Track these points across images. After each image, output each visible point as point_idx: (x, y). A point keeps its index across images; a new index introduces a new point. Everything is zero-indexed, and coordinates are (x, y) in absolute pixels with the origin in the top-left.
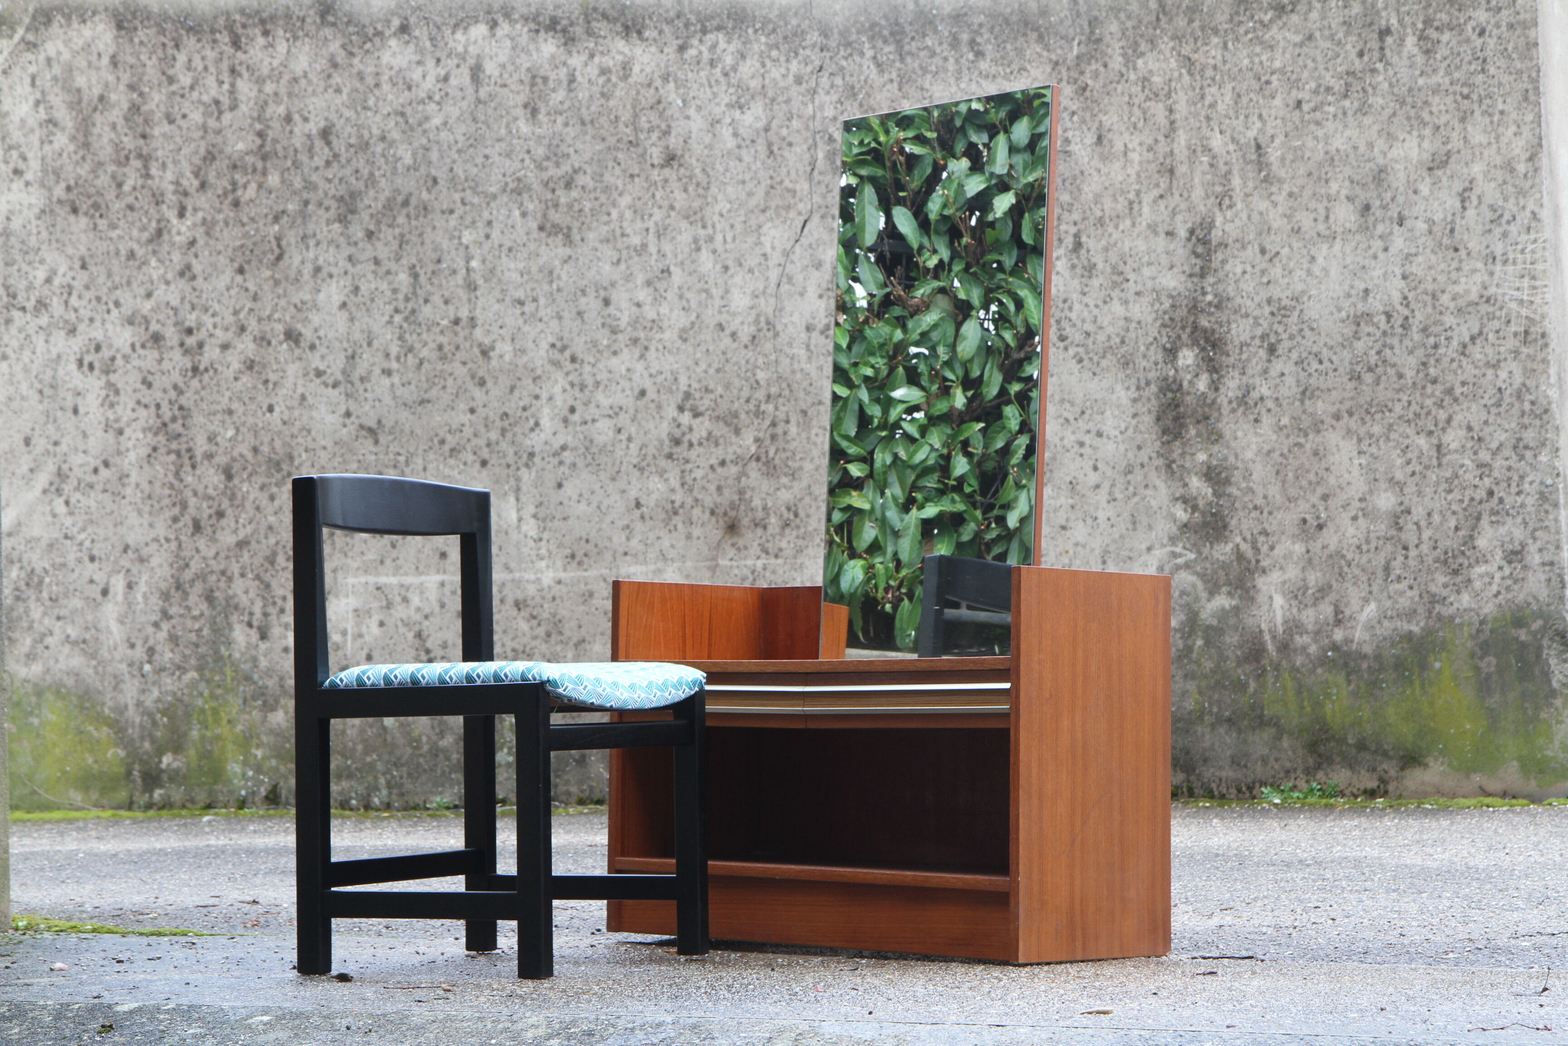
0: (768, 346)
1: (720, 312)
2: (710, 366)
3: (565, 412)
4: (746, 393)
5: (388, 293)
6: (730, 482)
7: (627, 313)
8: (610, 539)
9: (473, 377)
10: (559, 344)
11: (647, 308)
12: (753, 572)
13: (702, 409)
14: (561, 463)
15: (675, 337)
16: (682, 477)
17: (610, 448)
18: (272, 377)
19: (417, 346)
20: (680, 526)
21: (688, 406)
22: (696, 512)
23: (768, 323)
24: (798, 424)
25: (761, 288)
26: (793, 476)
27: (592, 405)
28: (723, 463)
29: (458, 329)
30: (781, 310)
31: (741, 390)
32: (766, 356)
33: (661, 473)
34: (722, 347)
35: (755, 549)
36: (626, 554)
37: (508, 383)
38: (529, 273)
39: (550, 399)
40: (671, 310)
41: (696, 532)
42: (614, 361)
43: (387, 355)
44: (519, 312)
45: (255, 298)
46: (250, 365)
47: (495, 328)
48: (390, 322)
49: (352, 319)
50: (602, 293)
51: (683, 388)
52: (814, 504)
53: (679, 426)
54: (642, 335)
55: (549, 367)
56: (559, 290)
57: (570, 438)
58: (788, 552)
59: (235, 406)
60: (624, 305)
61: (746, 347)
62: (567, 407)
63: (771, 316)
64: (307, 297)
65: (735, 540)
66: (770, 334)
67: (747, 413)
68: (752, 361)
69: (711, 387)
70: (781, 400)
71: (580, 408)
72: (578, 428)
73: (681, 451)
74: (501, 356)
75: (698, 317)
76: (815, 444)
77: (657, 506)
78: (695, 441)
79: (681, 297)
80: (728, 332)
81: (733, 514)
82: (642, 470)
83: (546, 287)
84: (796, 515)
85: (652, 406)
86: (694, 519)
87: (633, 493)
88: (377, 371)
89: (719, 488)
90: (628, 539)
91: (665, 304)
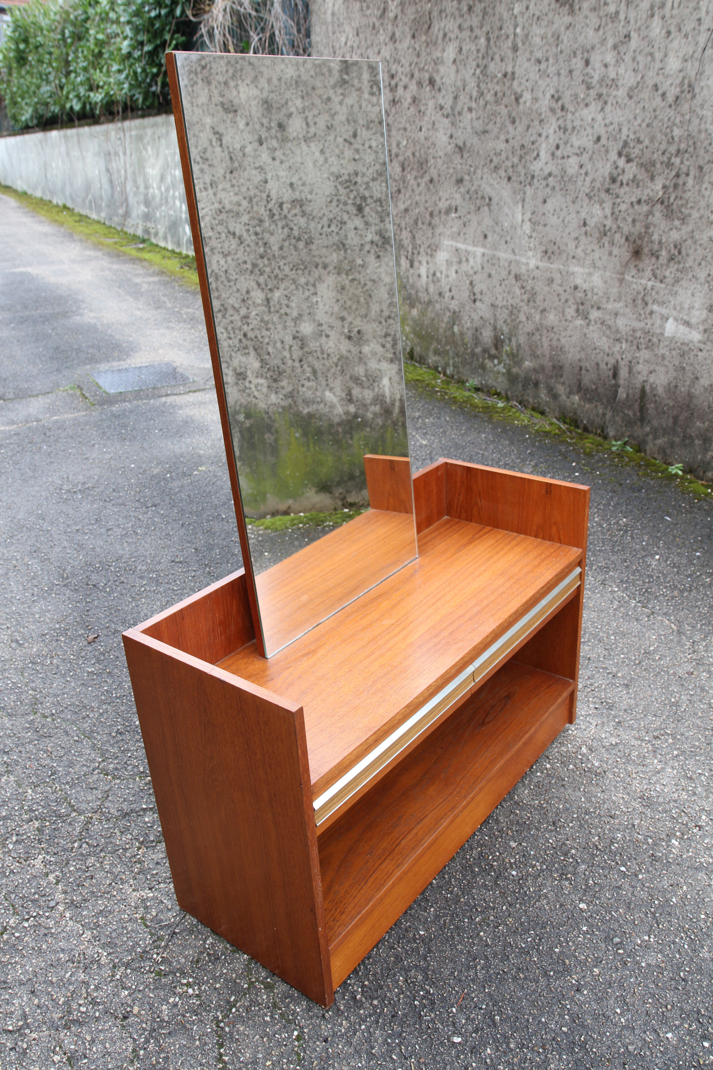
0: (686, 107)
1: (658, 74)
2: (643, 120)
3: (553, 148)
4: (663, 147)
5: (475, 52)
6: (642, 217)
7: (598, 72)
8: (567, 245)
9: (510, 117)
10: (556, 96)
11: (611, 68)
12: (645, 289)
13: (633, 156)
14: (547, 185)
15: (625, 94)
16: (613, 208)
17: (574, 179)
18: (423, 108)
19: (486, 92)
20: (606, 244)
21: (624, 153)
22: (617, 236)
23: (690, 86)
24: (695, 177)
25: (691, 53)
26: (683, 220)
27: (569, 145)
28: (639, 202)
29: (506, 80)
30: (701, 74)
31: (660, 143)
32: (683, 115)
33: (601, 202)
34: (654, 106)
35: (648, 273)
36: (574, 257)
37: (526, 123)
38: (546, 38)
39: (547, 137)
40: (626, 71)
41: (616, 251)
42: (586, 111)
43: (471, 98)
44: (537, 69)
45: (418, 56)
46: (414, 100)
47: (524, 81)
48: (474, 74)
49: (457, 71)
50: (586, 55)
51: (624, 138)
52: (693, 246)
53: (617, 168)
54: (604, 91)
55: (549, 114)
56: (561, 52)
57: (554, 168)
58: (669, 280)
59: (408, 126)
60: (598, 65)
61: (670, 106)
62: (555, 145)
63: (693, 79)
64: (439, 55)
65: (637, 263)
66: (689, 96)
67: (662, 163)
68: (672, 119)
69: (641, 139)
70: (686, 155)
71: (562, 146)
72: (559, 161)
73: (614, 187)
74: (525, 103)
75: (642, 77)
76: (703, 196)
77: (595, 227)
78: (625, 182)
79: (634, 59)
80: (660, 92)
81: (639, 242)
82: (590, 198)
83: (554, 49)
84: (680, 253)
85: (603, 149)
86: (616, 241)
87: (583, 215)
88: (466, 109)
89: (634, 221)
90: (576, 247)
91: (623, 66)
